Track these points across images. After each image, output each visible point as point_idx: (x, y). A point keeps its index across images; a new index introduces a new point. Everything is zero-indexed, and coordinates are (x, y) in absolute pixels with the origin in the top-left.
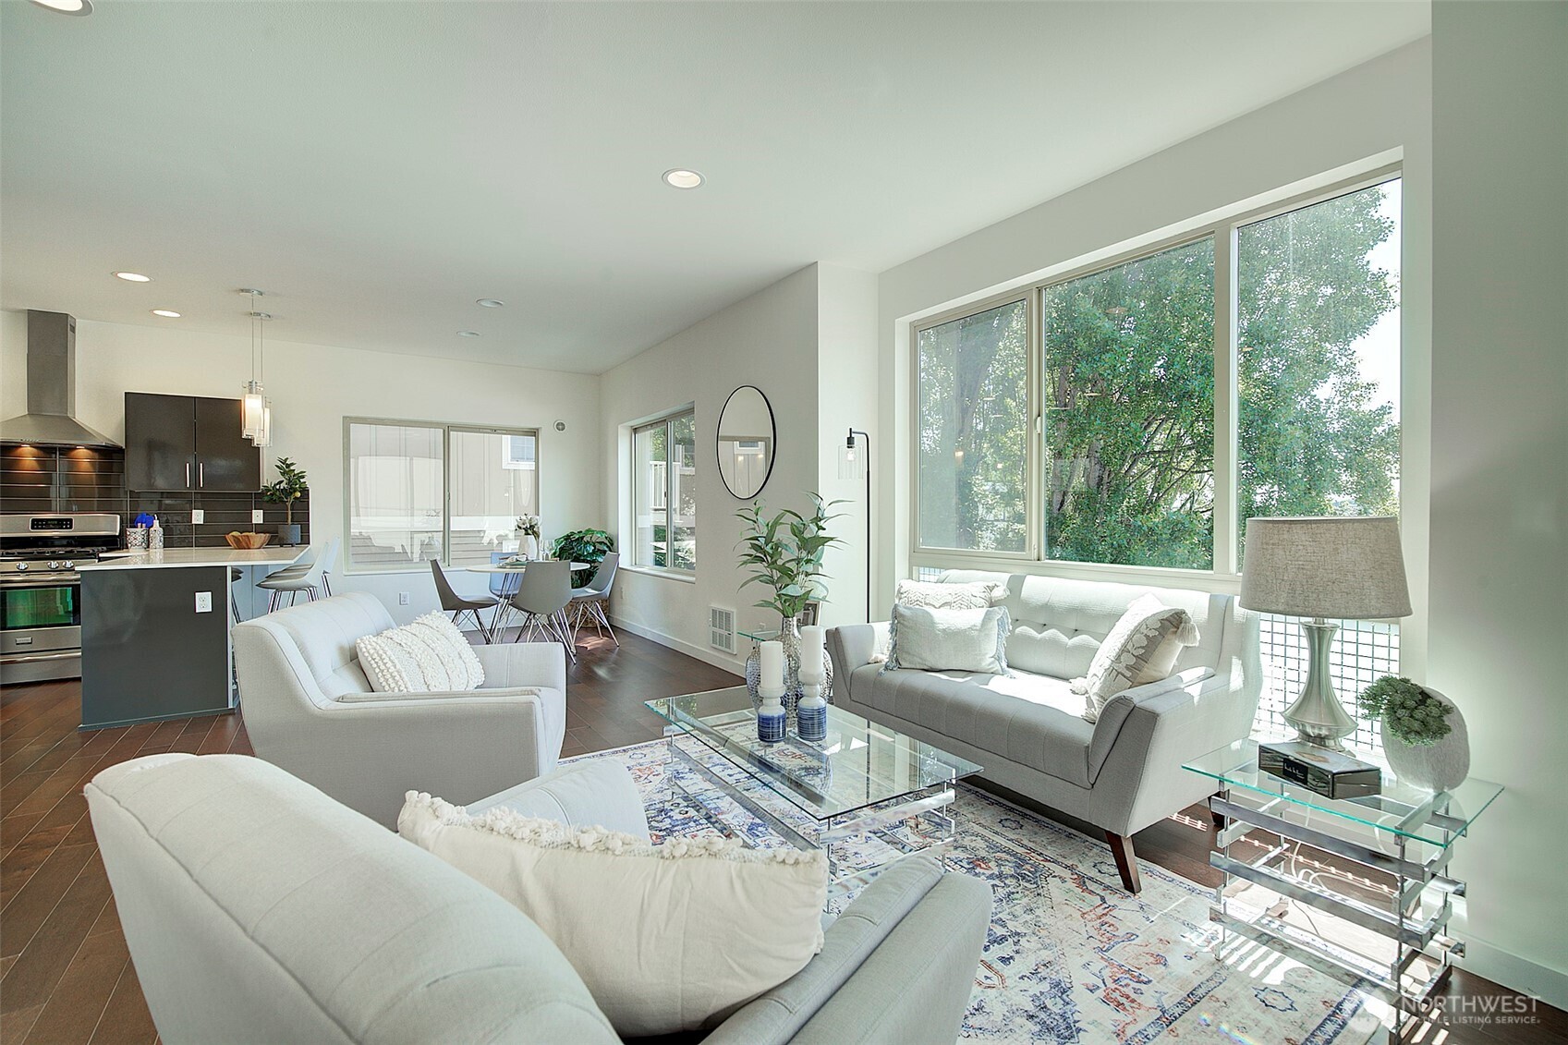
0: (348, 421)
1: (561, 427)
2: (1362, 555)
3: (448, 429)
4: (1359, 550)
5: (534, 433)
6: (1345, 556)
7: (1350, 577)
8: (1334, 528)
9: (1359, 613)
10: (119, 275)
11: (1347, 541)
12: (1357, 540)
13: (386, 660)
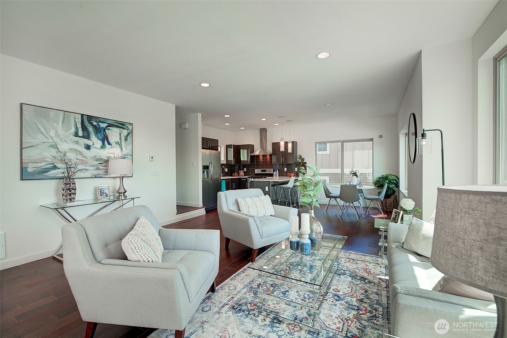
0: (316, 143)
1: (381, 137)
2: (474, 226)
3: (343, 142)
4: (471, 221)
5: (372, 140)
6: (458, 224)
7: (460, 243)
8: (453, 198)
9: (463, 278)
10: (262, 120)
11: (461, 210)
12: (471, 211)
13: (241, 204)
